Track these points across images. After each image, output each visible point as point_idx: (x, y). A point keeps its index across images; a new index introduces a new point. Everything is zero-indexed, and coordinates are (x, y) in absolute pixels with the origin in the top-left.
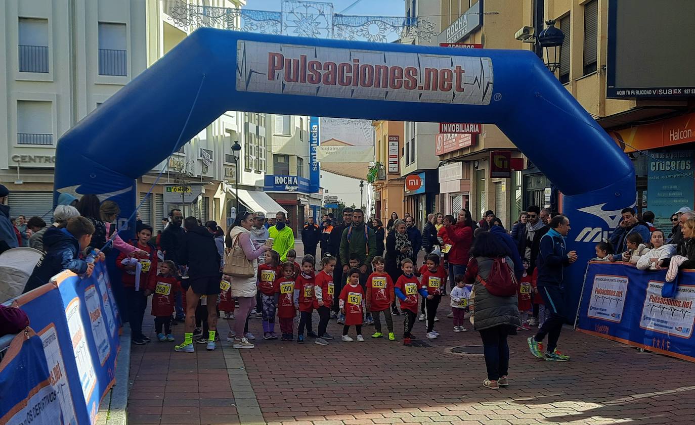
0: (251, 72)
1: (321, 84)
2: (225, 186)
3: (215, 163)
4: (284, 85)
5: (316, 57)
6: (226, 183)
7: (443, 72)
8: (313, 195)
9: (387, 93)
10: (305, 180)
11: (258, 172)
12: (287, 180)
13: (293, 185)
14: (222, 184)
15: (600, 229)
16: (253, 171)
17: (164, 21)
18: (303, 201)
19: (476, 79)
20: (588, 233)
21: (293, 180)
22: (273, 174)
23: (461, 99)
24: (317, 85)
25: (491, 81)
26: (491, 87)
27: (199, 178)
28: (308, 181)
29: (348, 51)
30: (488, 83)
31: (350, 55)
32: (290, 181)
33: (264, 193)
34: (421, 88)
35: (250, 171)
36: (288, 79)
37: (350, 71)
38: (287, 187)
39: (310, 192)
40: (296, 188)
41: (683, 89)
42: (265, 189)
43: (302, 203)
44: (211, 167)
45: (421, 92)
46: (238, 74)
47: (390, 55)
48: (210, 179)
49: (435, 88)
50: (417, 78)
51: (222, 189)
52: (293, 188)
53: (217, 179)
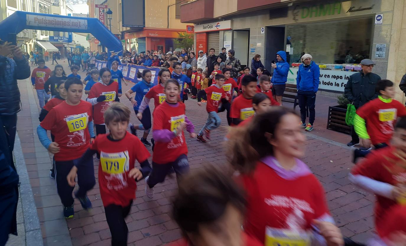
0: (30, 21)
2: (33, 40)
3: (29, 32)
4: (38, 24)
7: (76, 22)
8: (70, 43)
10: (66, 38)
11: (46, 35)
12: (59, 38)
13: (61, 40)
16: (44, 35)
18: (66, 45)
19: (84, 24)
21: (61, 38)
22: (53, 36)
23: (80, 28)
25: (87, 25)
27: (23, 38)
28: (68, 38)
29: (53, 17)
32: (60, 38)
33: (49, 43)
35: (43, 35)
37: (54, 22)
38: (59, 41)
39: (69, 42)
40: (62, 41)
42: (49, 41)
44: (27, 34)
46: (27, 22)
47: (63, 18)
48: (27, 38)
49: (74, 26)
50: (70, 24)
51: (32, 41)
53: (30, 38)
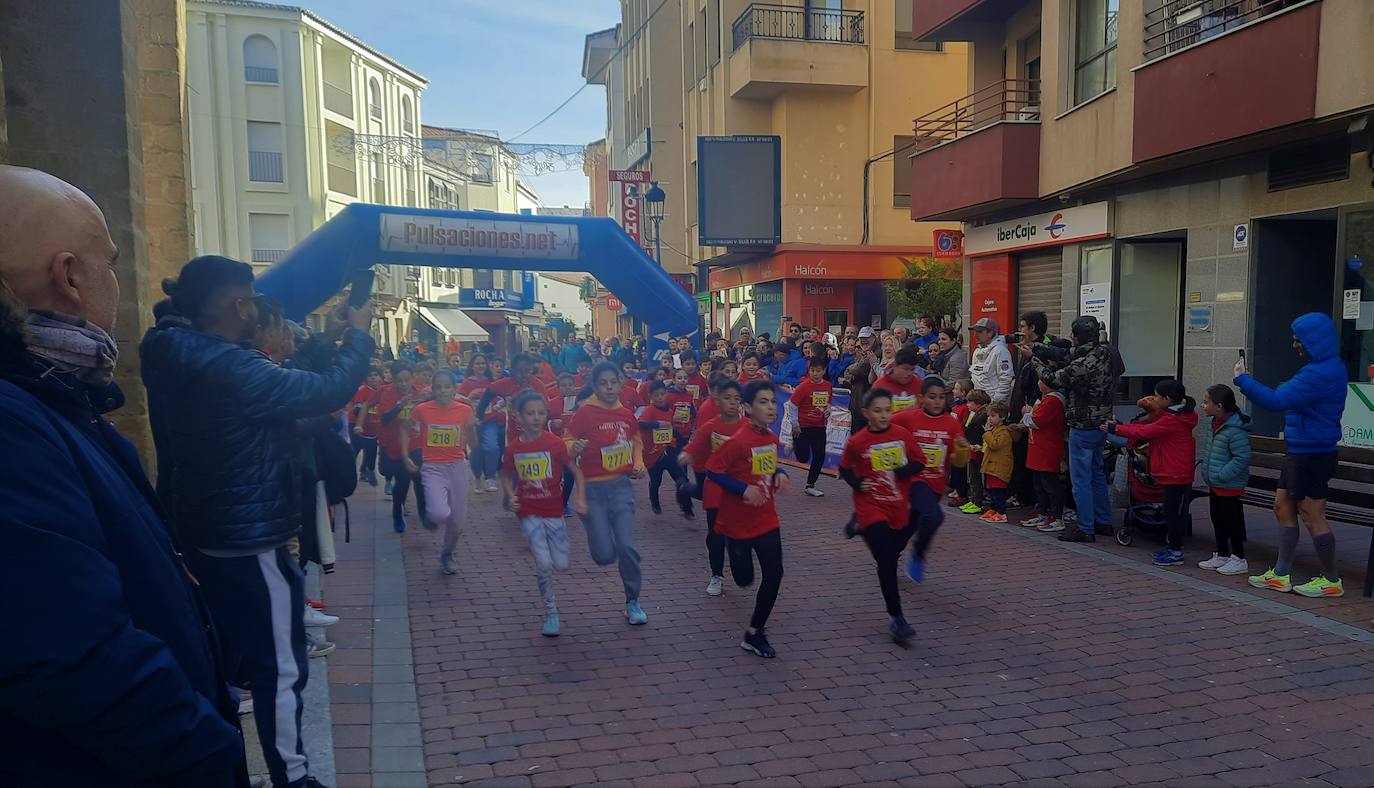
2: (408, 304)
3: (393, 279)
6: (410, 301)
8: (527, 312)
10: (515, 294)
11: (449, 286)
12: (490, 295)
13: (498, 300)
14: (405, 302)
16: (443, 286)
17: (326, 119)
18: (513, 319)
21: (498, 293)
22: (472, 287)
25: (577, 242)
26: (577, 247)
28: (519, 295)
32: (495, 295)
33: (458, 312)
35: (440, 285)
38: (491, 303)
39: (522, 309)
40: (502, 304)
41: (757, 240)
42: (460, 306)
43: (511, 322)
44: (388, 283)
48: (389, 298)
51: (405, 308)
52: (498, 304)
53: (397, 296)
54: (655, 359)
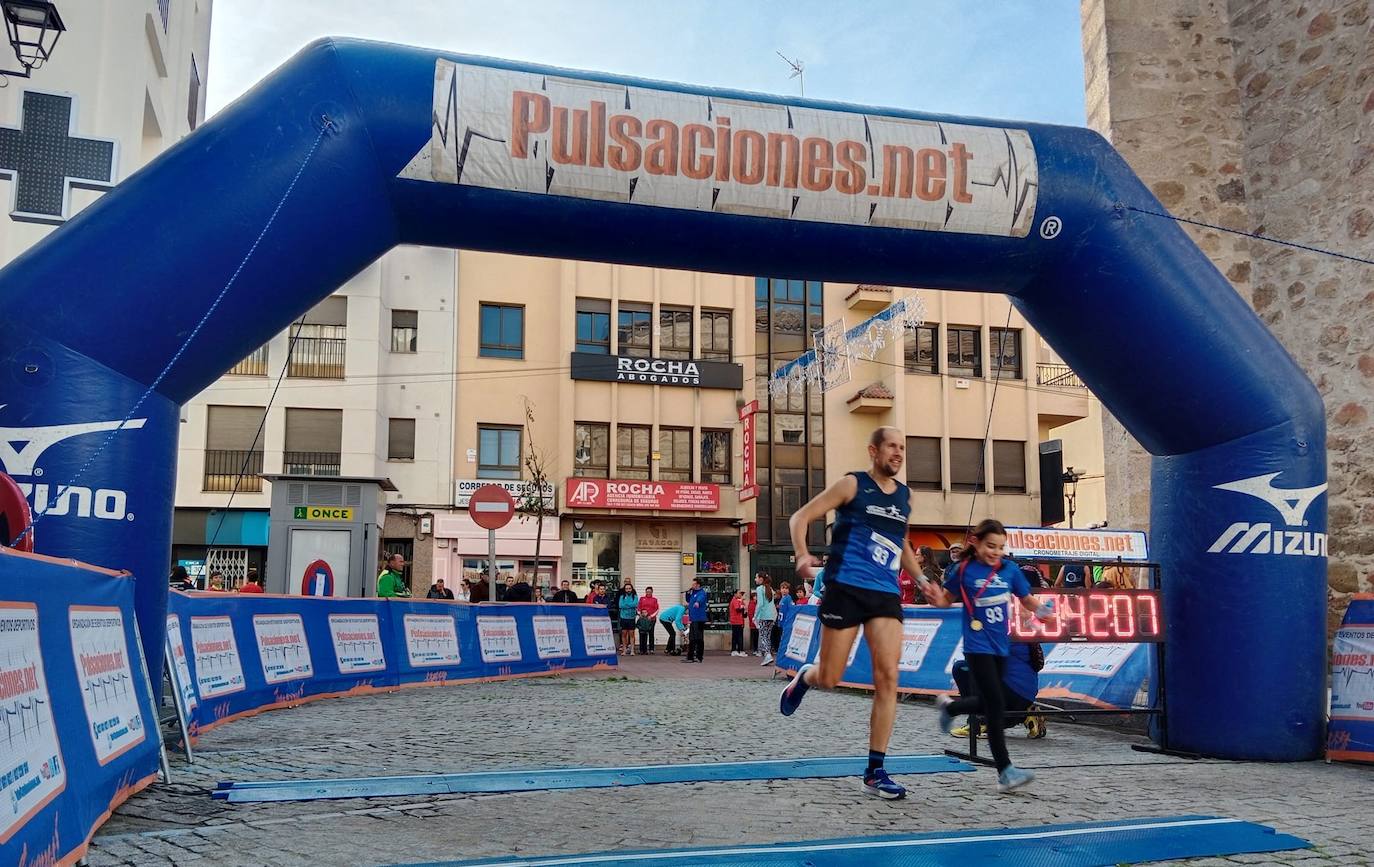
0: (469, 134)
1: (641, 172)
4: (551, 172)
5: (628, 106)
7: (926, 155)
9: (795, 201)
15: (1267, 527)
19: (1000, 175)
20: (1243, 533)
24: (632, 175)
25: (1033, 179)
26: (1033, 192)
30: (1027, 184)
31: (710, 109)
34: (875, 191)
36: (561, 155)
37: (709, 143)
45: (874, 199)
49: (907, 192)
50: (866, 166)
54: (1216, 548)
